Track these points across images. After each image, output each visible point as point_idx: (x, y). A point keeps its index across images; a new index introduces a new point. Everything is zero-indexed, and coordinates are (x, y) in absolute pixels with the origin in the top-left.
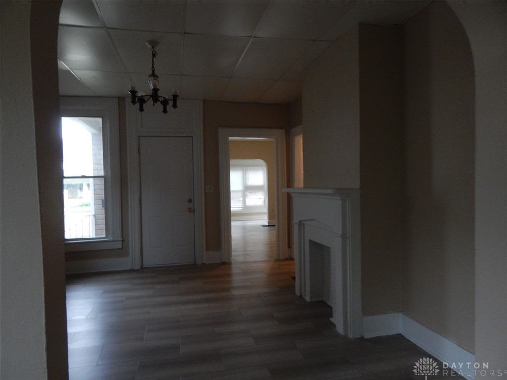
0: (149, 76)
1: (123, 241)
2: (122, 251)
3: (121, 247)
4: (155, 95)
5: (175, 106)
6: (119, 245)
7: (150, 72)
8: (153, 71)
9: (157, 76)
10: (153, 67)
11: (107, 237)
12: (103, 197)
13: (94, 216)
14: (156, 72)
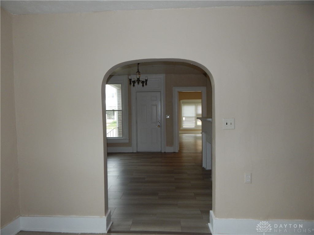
0: (137, 72)
1: (129, 139)
2: (129, 144)
3: (128, 142)
4: (138, 80)
5: (146, 84)
6: (127, 141)
7: (137, 71)
8: (138, 70)
9: (140, 72)
10: (138, 69)
11: (123, 137)
12: (121, 119)
13: (118, 128)
14: (139, 71)
